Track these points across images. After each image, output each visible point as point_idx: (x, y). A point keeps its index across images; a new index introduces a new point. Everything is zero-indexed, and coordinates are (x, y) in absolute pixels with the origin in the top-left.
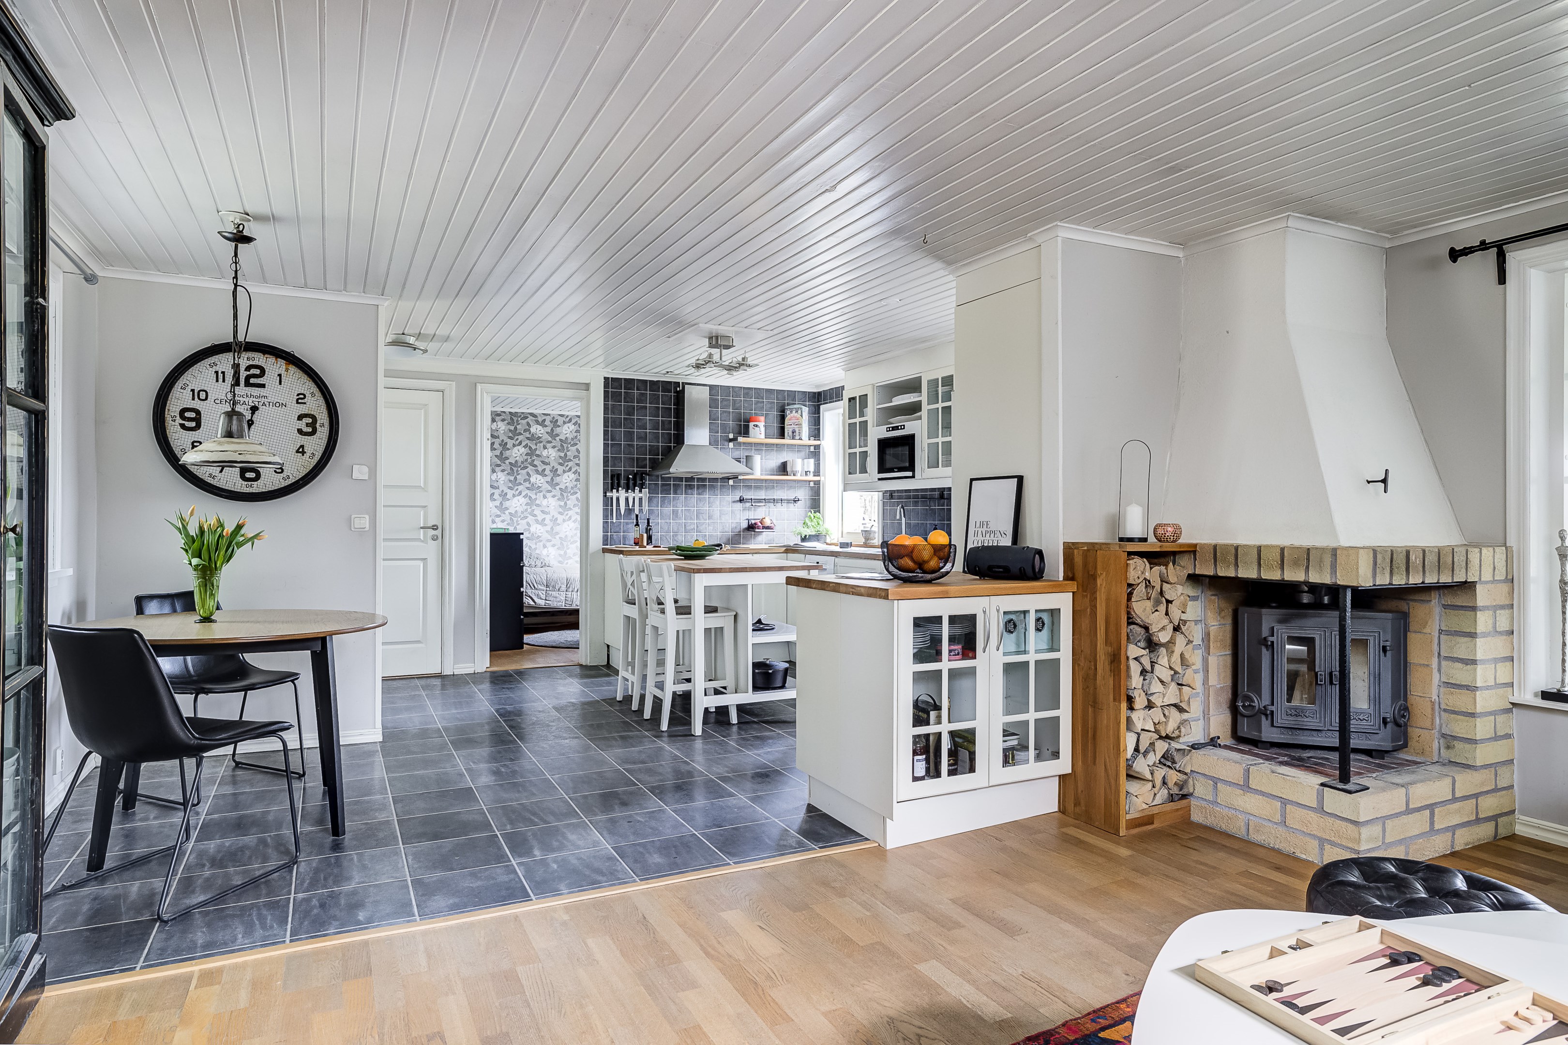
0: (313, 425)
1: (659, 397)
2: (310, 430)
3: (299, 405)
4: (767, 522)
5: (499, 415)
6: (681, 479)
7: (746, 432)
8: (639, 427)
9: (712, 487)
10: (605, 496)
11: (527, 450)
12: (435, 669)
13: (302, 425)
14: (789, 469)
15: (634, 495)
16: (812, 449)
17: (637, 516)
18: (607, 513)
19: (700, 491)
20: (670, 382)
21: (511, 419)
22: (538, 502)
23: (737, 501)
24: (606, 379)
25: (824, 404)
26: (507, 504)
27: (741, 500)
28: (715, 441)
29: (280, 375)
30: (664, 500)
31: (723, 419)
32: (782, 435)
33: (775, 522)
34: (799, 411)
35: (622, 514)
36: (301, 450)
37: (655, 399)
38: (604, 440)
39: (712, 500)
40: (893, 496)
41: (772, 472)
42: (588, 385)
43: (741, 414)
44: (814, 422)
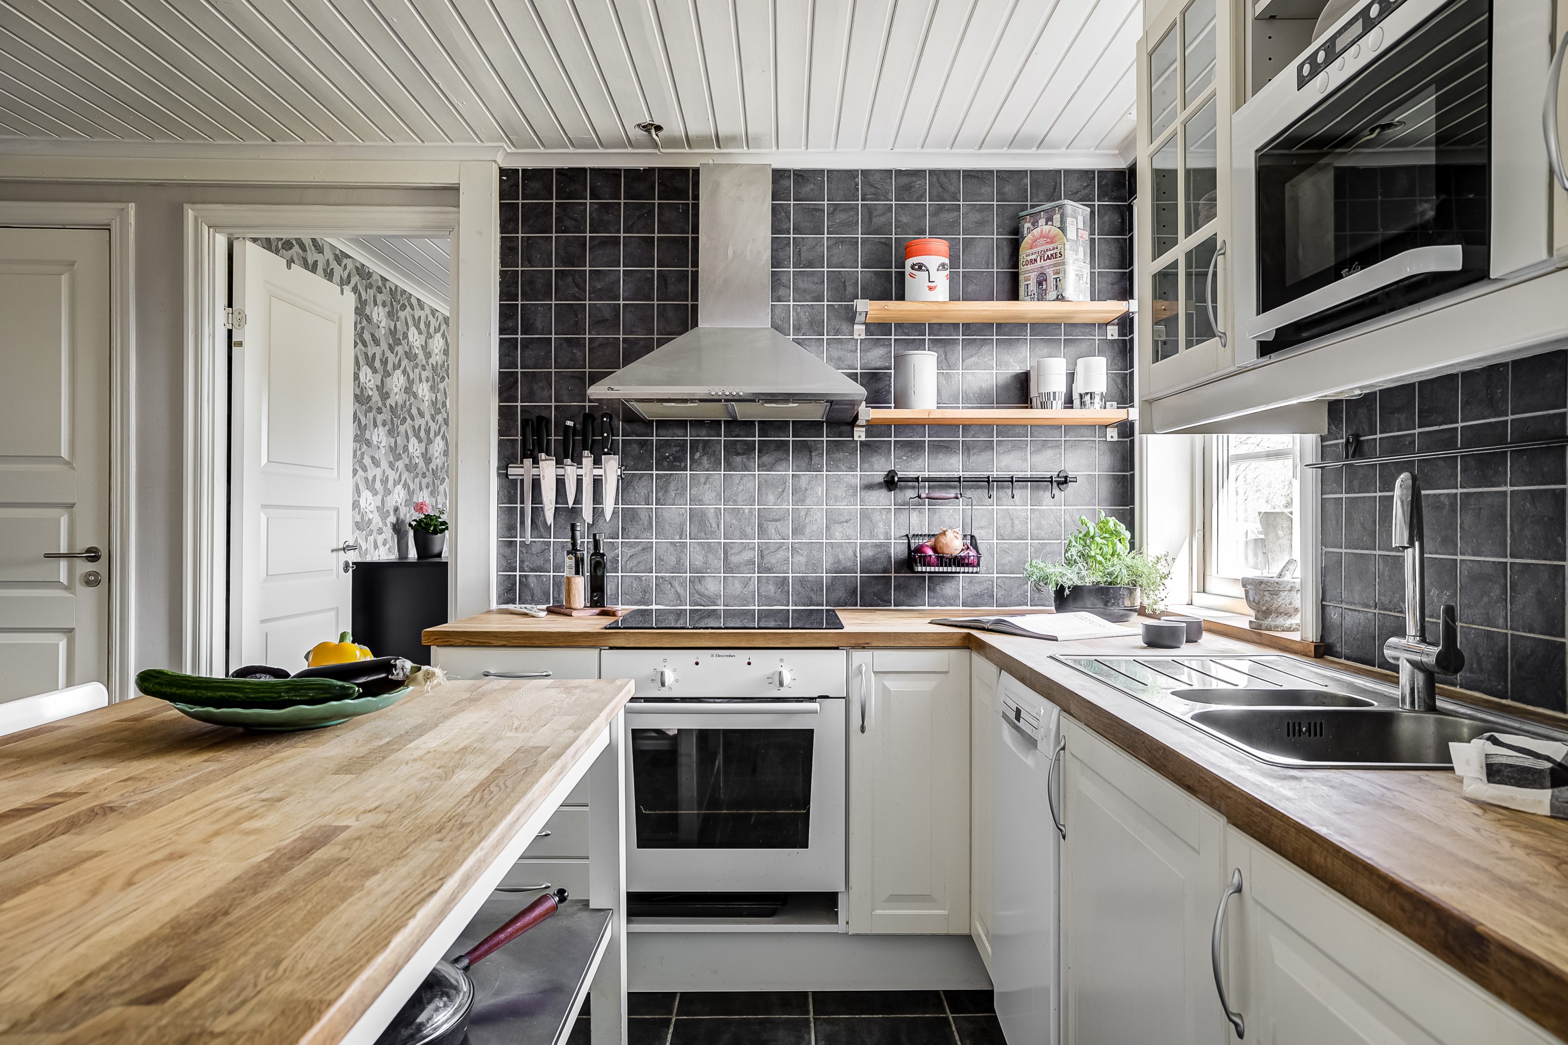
1: (651, 212)
4: (954, 544)
8: (597, 294)
9: (805, 450)
10: (503, 475)
14: (1033, 393)
15: (579, 471)
16: (1109, 329)
18: (514, 520)
19: (766, 459)
24: (507, 173)
27: (891, 483)
30: (668, 482)
31: (835, 260)
32: (1012, 290)
33: (985, 546)
34: (1057, 217)
35: (548, 522)
37: (639, 219)
38: (502, 331)
39: (803, 482)
40: (1356, 436)
41: (985, 400)
42: (455, 189)
43: (887, 244)
44: (1116, 255)
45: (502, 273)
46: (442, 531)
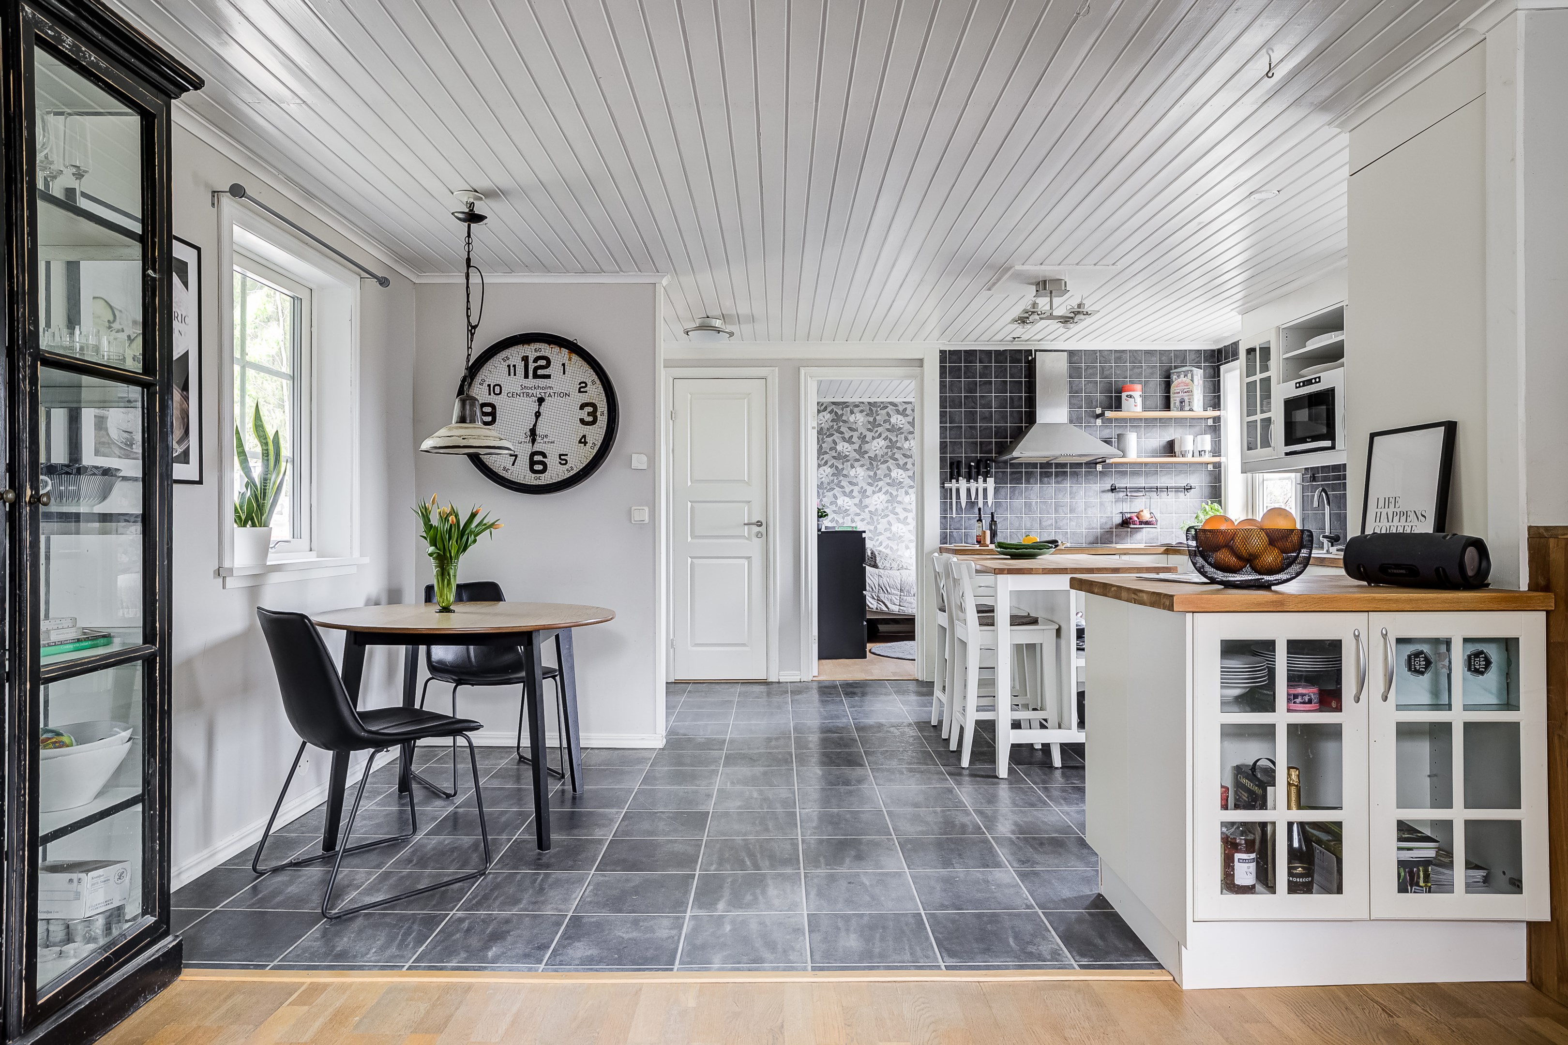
0: (593, 414)
1: (1006, 369)
2: (591, 419)
3: (581, 394)
4: (1146, 516)
5: (857, 406)
6: (1035, 465)
7: (1118, 407)
8: (983, 406)
9: (1075, 474)
10: (943, 487)
11: (887, 443)
12: (762, 676)
13: (584, 414)
14: (1177, 449)
15: (977, 485)
16: (1210, 422)
17: (980, 509)
18: (945, 508)
19: (1059, 479)
20: (1021, 351)
21: (870, 409)
22: (899, 499)
23: (1108, 491)
24: (942, 352)
25: (1225, 363)
26: (866, 501)
27: (1113, 489)
28: (1077, 418)
29: (564, 365)
30: (1014, 490)
31: (1087, 390)
32: (1167, 406)
33: (1158, 516)
34: (1189, 375)
35: (963, 507)
36: (583, 441)
37: (1001, 372)
38: (941, 423)
39: (1074, 489)
40: (1313, 475)
41: (1154, 454)
42: (921, 360)
43: (1111, 383)
44: (1212, 387)
45: (941, 397)
46: (825, 516)
